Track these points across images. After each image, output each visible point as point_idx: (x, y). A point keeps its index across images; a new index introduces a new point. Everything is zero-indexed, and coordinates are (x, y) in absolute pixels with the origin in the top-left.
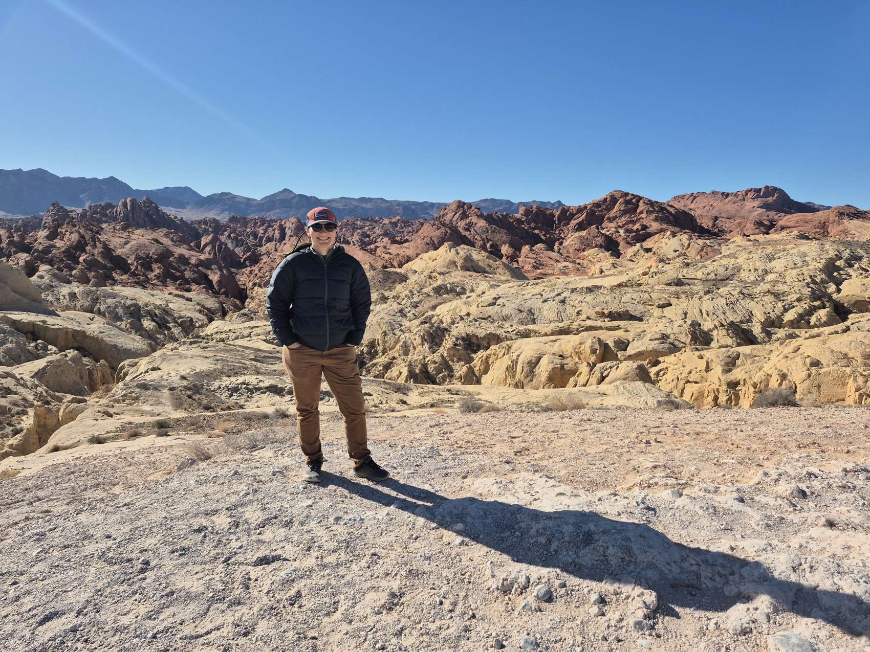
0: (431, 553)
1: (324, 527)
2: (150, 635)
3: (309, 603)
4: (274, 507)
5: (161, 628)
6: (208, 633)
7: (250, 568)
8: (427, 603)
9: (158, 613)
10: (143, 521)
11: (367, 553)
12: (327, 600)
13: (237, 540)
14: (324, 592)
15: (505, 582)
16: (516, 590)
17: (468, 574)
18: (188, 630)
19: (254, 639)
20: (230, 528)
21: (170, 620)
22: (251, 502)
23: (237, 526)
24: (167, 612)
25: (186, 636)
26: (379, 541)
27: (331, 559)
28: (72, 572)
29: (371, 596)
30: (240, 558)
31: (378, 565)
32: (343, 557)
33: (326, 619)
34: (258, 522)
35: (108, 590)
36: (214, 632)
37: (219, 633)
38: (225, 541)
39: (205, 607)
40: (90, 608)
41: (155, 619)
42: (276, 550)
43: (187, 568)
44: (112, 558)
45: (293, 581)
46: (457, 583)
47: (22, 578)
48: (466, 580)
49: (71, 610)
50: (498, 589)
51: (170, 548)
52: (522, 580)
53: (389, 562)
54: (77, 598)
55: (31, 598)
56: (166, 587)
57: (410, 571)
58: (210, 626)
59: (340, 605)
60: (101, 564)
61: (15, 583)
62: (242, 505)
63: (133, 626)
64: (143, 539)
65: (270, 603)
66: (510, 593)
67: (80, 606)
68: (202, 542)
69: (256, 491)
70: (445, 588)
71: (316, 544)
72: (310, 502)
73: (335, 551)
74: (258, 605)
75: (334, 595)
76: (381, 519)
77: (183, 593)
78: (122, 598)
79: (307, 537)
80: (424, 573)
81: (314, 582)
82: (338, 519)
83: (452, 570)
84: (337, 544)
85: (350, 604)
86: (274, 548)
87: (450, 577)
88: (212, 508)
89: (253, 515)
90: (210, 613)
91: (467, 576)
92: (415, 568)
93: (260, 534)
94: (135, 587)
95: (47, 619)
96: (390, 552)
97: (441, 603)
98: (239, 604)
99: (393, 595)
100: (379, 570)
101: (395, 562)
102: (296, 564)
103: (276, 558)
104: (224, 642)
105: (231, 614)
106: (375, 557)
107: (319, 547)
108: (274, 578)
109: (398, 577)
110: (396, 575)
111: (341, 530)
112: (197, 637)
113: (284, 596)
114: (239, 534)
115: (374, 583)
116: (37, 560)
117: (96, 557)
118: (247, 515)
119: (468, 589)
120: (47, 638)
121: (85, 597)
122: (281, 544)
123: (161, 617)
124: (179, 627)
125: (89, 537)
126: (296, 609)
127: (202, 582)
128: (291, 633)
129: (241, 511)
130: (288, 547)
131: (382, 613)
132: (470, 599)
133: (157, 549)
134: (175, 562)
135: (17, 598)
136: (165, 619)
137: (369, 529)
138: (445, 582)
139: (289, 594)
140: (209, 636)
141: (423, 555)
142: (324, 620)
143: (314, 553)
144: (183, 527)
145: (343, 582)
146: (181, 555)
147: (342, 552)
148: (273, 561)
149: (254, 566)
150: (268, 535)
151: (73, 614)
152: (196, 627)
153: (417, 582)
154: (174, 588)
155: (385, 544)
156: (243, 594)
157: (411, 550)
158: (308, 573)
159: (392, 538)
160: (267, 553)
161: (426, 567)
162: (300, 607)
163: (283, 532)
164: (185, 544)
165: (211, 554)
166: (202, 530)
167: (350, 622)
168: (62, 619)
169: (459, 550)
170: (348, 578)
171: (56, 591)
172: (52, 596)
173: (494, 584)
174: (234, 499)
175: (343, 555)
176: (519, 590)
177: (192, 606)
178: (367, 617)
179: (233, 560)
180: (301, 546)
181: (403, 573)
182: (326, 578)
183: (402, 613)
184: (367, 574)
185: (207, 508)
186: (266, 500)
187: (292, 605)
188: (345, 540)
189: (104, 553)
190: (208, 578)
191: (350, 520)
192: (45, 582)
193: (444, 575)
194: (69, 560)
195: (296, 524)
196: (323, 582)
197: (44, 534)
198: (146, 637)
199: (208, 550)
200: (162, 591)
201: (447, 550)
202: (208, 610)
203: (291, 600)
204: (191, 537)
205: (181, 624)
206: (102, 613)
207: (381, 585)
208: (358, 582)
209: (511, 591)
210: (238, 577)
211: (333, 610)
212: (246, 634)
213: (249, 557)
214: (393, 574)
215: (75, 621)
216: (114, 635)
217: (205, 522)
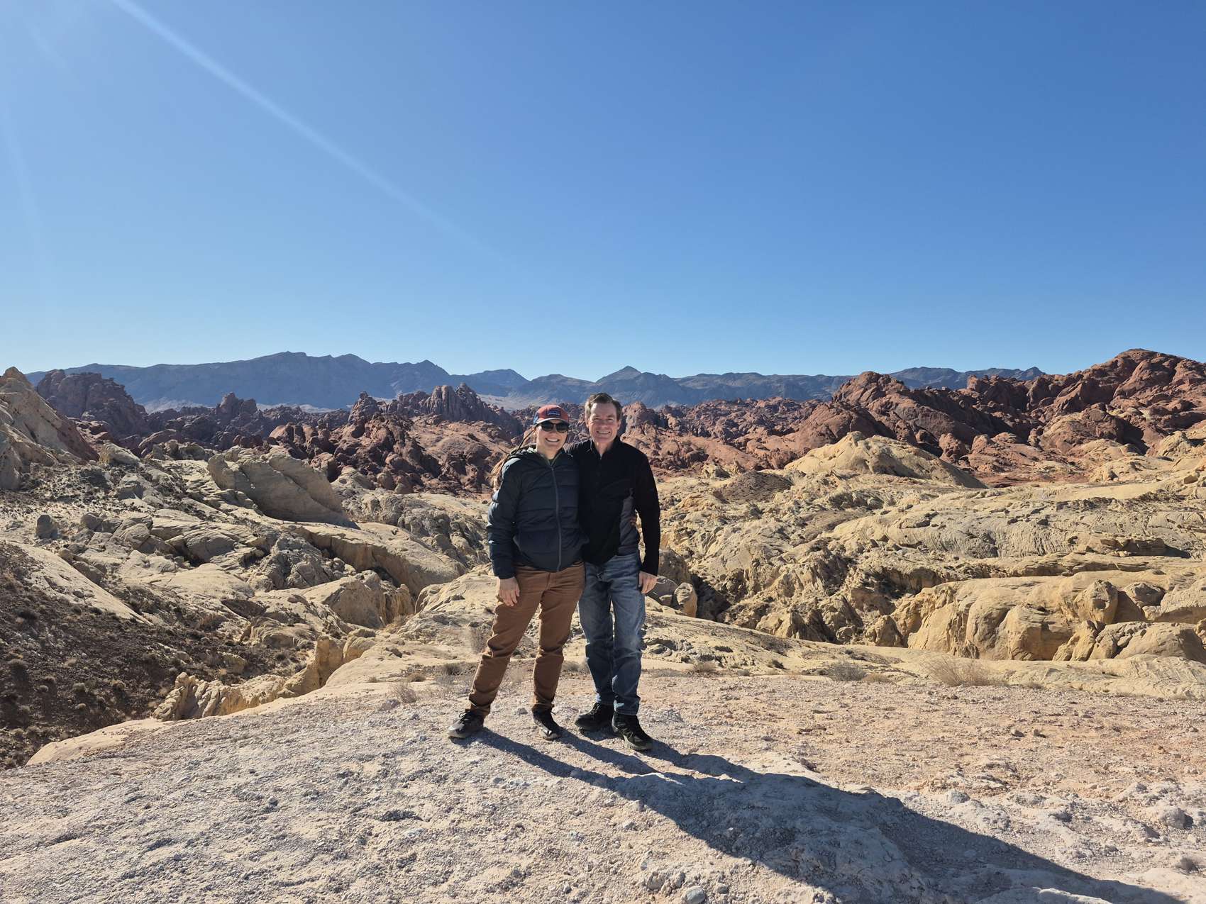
0: (586, 833)
1: (478, 789)
2: (243, 875)
3: (418, 868)
4: (434, 760)
5: (256, 869)
6: (300, 883)
7: (376, 822)
8: (551, 888)
9: (262, 854)
10: (295, 759)
11: (512, 823)
12: (440, 868)
13: (377, 790)
14: (440, 859)
15: (654, 877)
16: (665, 889)
17: (619, 863)
18: (282, 876)
19: (343, 897)
20: (377, 777)
21: (269, 863)
22: (414, 750)
23: (386, 776)
24: (270, 855)
25: (277, 882)
26: (533, 812)
27: (467, 825)
28: (202, 803)
29: (494, 870)
30: (371, 810)
31: (517, 839)
32: (483, 823)
33: (431, 889)
34: (409, 774)
35: (226, 825)
36: (306, 883)
37: (310, 884)
38: (364, 790)
39: (310, 855)
40: (202, 840)
41: (256, 860)
42: (413, 807)
43: (312, 814)
44: (245, 793)
45: (414, 842)
46: (600, 871)
47: (157, 803)
48: (612, 870)
49: (183, 839)
50: (644, 885)
51: (304, 791)
52: (675, 877)
53: (532, 837)
54: (193, 829)
55: (154, 823)
56: (280, 830)
57: (550, 851)
58: (305, 875)
59: (452, 875)
60: (234, 798)
61: (147, 807)
62: (403, 753)
63: (231, 864)
64: (284, 778)
65: (379, 862)
66: (657, 892)
67: (193, 836)
68: (341, 789)
69: (425, 739)
70: (582, 875)
71: (459, 806)
72: (477, 758)
73: (476, 816)
74: (365, 861)
75: (450, 863)
76: (549, 786)
77: (294, 838)
78: (236, 835)
79: (453, 796)
80: (566, 855)
81: (436, 847)
82: (498, 780)
83: (601, 856)
84: (481, 808)
85: (463, 876)
86: (411, 804)
87: (596, 863)
88: (369, 753)
89: (408, 765)
90: (312, 863)
91: (615, 866)
92: (558, 847)
93: (406, 787)
94: (251, 826)
95: (159, 844)
96: (541, 825)
97: (569, 891)
98: (346, 858)
99: (516, 873)
100: (516, 843)
101: (538, 837)
102: (426, 825)
103: (407, 815)
104: (311, 895)
105: (332, 866)
106: (519, 829)
107: (462, 810)
108: (395, 836)
109: (534, 855)
110: (533, 851)
111: (495, 793)
112: (288, 885)
113: (397, 856)
114: (382, 785)
115: (502, 858)
116: (179, 787)
117: (231, 790)
118: (403, 766)
119: (610, 880)
120: (151, 862)
121: (203, 828)
122: (422, 801)
123: (262, 859)
124: (275, 872)
125: (233, 771)
126: (403, 873)
127: (320, 829)
128: (385, 896)
129: (397, 760)
130: (429, 806)
131: (494, 892)
132: (606, 893)
133: (292, 790)
134: (302, 806)
135: (142, 822)
136: (266, 861)
137: (529, 798)
138: (586, 868)
139: (404, 855)
140: (301, 886)
141: (575, 833)
142: (427, 890)
143: (452, 816)
144: (330, 770)
145: (468, 851)
146: (313, 799)
147: (484, 819)
148: (403, 819)
149: (382, 821)
150: (414, 789)
151: (184, 844)
152: (291, 874)
153: (553, 863)
154: (287, 831)
155: (538, 816)
156: (354, 848)
157: (566, 826)
158: (434, 836)
159: (551, 812)
160: (402, 808)
161: (573, 847)
162: (408, 871)
163: (430, 787)
164: (321, 787)
165: (343, 803)
166: (347, 775)
167: (454, 897)
168: (172, 848)
169: (623, 834)
170: (476, 848)
171: (179, 820)
172: (173, 823)
173: (641, 877)
174: (396, 746)
175: (484, 821)
176: (668, 888)
177: (297, 853)
178: (475, 893)
179: (363, 811)
180: (443, 806)
181: (542, 851)
182: (451, 845)
183: (517, 895)
184: (500, 847)
185: (362, 752)
186: (432, 750)
187: (400, 867)
188: (493, 805)
189: (239, 788)
190: (330, 826)
191: (512, 783)
192: (174, 810)
193: (589, 860)
194: (205, 791)
195: (450, 780)
196: (446, 848)
197: (198, 763)
198: (238, 877)
199: (343, 796)
200: (276, 833)
201: (609, 831)
202: (311, 859)
203: (402, 862)
204: (332, 781)
205: (278, 869)
206: (210, 846)
207: (510, 861)
208: (484, 854)
209: (659, 890)
210: (359, 830)
211: (442, 880)
212: (337, 890)
213: (382, 810)
214: (530, 850)
215: (182, 851)
216: (212, 870)
217: (354, 767)
